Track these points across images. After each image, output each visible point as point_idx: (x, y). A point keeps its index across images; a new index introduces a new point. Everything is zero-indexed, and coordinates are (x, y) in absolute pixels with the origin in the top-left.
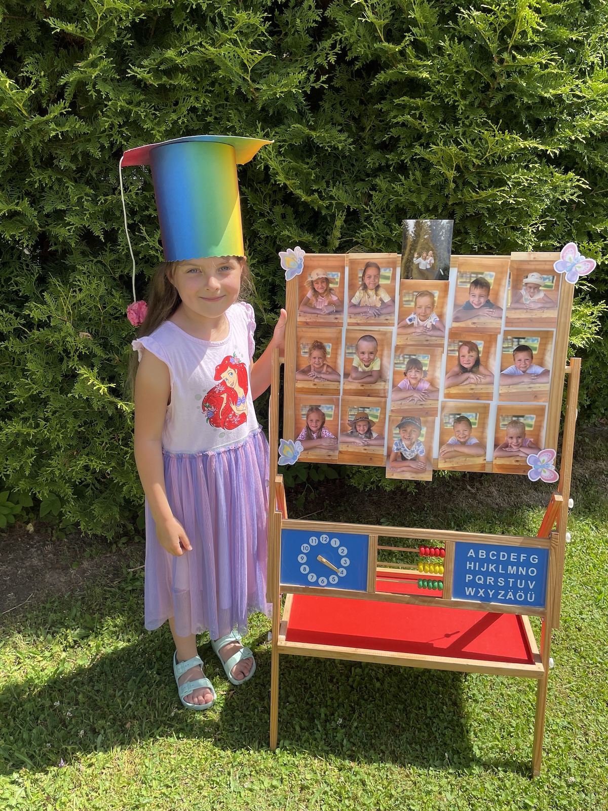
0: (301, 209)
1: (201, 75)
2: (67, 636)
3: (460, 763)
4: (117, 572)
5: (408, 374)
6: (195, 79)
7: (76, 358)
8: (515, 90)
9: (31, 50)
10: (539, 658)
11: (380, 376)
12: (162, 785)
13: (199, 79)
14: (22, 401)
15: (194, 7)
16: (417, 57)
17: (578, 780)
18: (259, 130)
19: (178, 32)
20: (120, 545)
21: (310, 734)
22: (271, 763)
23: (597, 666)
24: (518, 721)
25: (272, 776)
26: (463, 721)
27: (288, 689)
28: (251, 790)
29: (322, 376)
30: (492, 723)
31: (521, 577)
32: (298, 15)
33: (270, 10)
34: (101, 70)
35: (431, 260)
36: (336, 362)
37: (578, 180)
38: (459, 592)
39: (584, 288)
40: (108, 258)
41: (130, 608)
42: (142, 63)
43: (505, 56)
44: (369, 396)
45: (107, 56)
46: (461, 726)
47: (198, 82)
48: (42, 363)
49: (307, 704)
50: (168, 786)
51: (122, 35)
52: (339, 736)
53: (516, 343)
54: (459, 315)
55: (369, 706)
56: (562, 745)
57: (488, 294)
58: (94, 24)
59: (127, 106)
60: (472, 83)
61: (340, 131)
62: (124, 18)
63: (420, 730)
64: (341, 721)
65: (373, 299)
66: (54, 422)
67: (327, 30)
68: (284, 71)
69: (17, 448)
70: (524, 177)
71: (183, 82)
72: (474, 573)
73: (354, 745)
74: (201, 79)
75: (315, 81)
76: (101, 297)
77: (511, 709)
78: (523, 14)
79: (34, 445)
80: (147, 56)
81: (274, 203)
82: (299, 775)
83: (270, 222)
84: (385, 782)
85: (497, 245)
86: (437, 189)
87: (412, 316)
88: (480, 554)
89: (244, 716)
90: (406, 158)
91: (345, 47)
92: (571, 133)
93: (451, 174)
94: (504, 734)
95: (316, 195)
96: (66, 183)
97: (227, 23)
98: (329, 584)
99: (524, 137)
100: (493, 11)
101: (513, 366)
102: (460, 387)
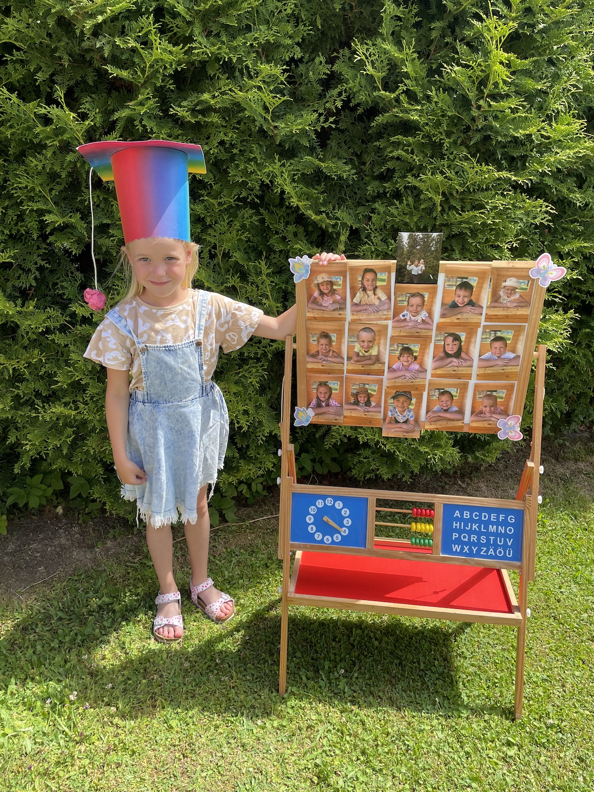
0: (310, 229)
1: (230, 115)
3: (450, 708)
5: (402, 359)
6: (224, 118)
8: (491, 131)
9: (86, 91)
10: (518, 609)
11: (378, 359)
13: (227, 118)
14: (64, 386)
15: (226, 60)
16: (410, 104)
17: (556, 722)
18: (276, 161)
19: (212, 80)
21: (316, 682)
23: (574, 631)
24: (501, 674)
26: (452, 673)
27: (295, 646)
29: (329, 359)
30: (479, 675)
31: (501, 535)
32: (310, 69)
33: (288, 64)
34: (148, 108)
35: (422, 266)
36: (340, 349)
37: (547, 207)
38: (447, 549)
39: (557, 300)
42: (182, 104)
43: (481, 102)
44: (368, 374)
45: (154, 97)
46: (451, 677)
47: (227, 121)
49: (313, 659)
51: (166, 81)
52: (341, 685)
54: (445, 312)
55: (368, 660)
56: (542, 694)
57: (471, 295)
58: (143, 71)
60: (455, 125)
61: (345, 164)
62: (169, 67)
63: (414, 680)
64: (343, 671)
65: (371, 298)
66: (91, 406)
67: (335, 81)
68: (298, 113)
69: (57, 429)
70: (499, 202)
71: (215, 120)
72: (460, 532)
73: (355, 692)
74: (230, 119)
75: (324, 122)
77: (496, 664)
78: (495, 68)
79: (72, 427)
80: (185, 99)
81: (287, 223)
82: (305, 716)
83: (284, 238)
84: (382, 722)
86: (427, 213)
87: (405, 313)
88: (465, 515)
89: (255, 667)
90: (400, 186)
91: (349, 96)
92: (539, 167)
93: (438, 199)
94: (490, 684)
95: (324, 215)
96: (112, 201)
97: (252, 73)
98: (333, 542)
99: (499, 169)
100: (470, 66)
101: (490, 353)
102: (444, 369)
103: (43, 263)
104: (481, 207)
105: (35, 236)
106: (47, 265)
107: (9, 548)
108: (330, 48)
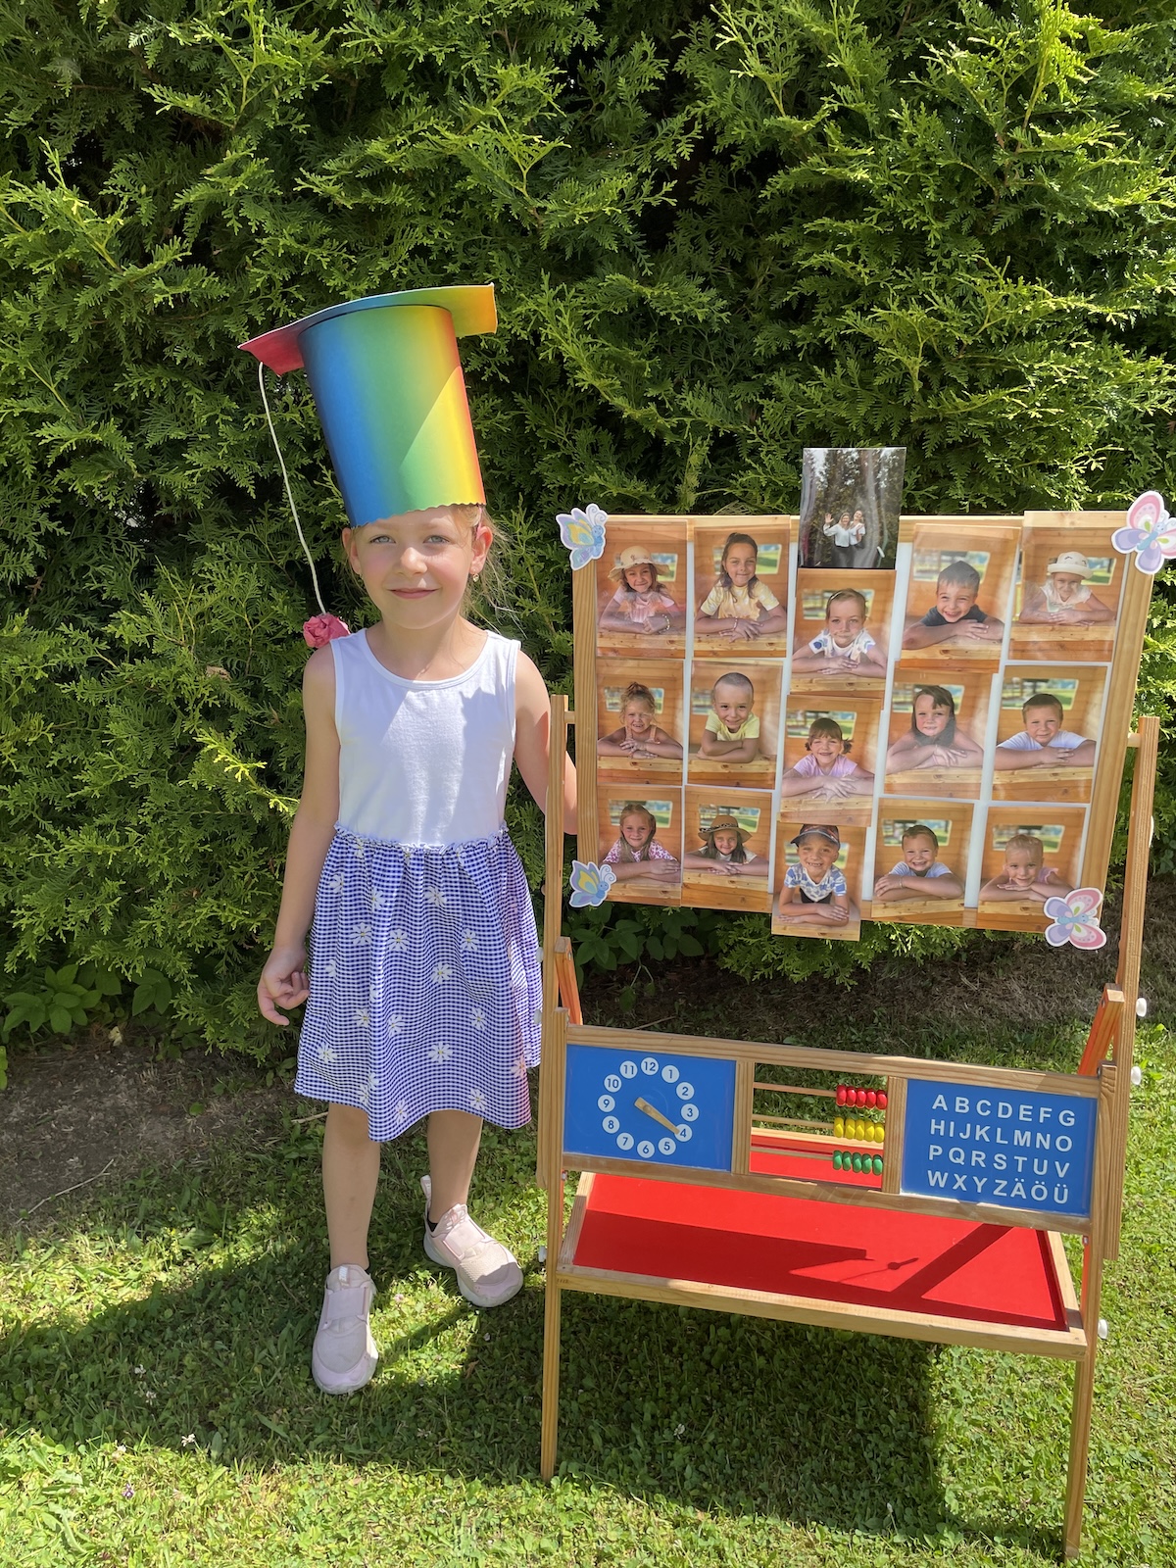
0: (628, 435)
1: (438, 186)
2: (170, 1241)
3: (917, 1525)
4: (272, 1125)
5: (814, 747)
6: (424, 194)
7: (198, 714)
8: (1041, 200)
9: (127, 146)
10: (1078, 1319)
11: (759, 748)
12: (329, 1535)
13: (433, 194)
14: (96, 793)
16: (847, 143)
18: (545, 287)
19: (394, 107)
20: (281, 1074)
21: (622, 1452)
22: (541, 1504)
24: (1039, 1447)
25: (541, 1530)
26: (927, 1441)
27: (583, 1362)
28: (498, 1555)
29: (648, 748)
30: (987, 1449)
31: (1042, 1154)
32: (621, 70)
33: (567, 62)
34: (249, 181)
35: (858, 527)
36: (673, 723)
38: (915, 1180)
40: (265, 529)
41: (292, 1195)
42: (326, 166)
43: (1018, 134)
44: (738, 785)
46: (923, 1451)
47: (432, 201)
48: (137, 723)
50: (340, 1539)
51: (289, 117)
52: (677, 1460)
53: (1029, 691)
54: (914, 636)
55: (739, 1404)
56: (1127, 1497)
57: (976, 595)
58: (236, 96)
59: (296, 246)
60: (958, 188)
61: (704, 287)
62: (290, 84)
63: (839, 1455)
64: (682, 1429)
65: (743, 605)
66: (155, 833)
67: (682, 98)
68: (594, 176)
69: (88, 882)
70: (1059, 367)
71: (400, 200)
72: (946, 1142)
73: (707, 1478)
74: (438, 195)
75: (653, 193)
76: (250, 602)
77: (1026, 1421)
78: (1051, 52)
79: (118, 878)
80: (335, 153)
81: (578, 424)
82: (594, 1530)
83: (568, 459)
84: (764, 1555)
85: (1008, 498)
86: (891, 394)
87: (821, 637)
88: (958, 1104)
89: (495, 1410)
90: (829, 334)
91: (713, 128)
92: (1154, 281)
93: (915, 364)
94: (1010, 1471)
95: (653, 407)
96: (187, 390)
97: (484, 88)
98: (658, 1156)
99: (1060, 290)
100: (991, 48)
101: (1023, 734)
102: (914, 773)
103: (52, 526)
104: (1017, 378)
105: (29, 470)
106: (62, 530)
107: (14, 1113)
108: (671, 21)
